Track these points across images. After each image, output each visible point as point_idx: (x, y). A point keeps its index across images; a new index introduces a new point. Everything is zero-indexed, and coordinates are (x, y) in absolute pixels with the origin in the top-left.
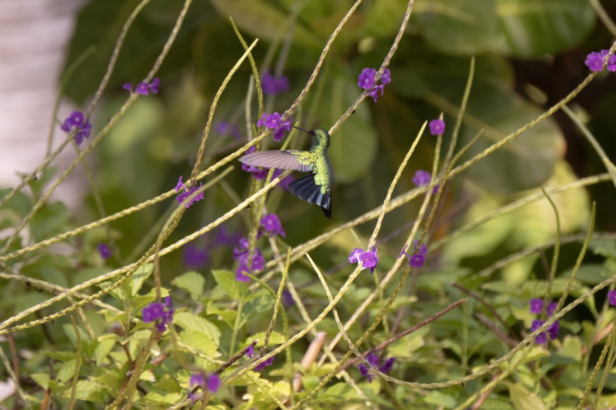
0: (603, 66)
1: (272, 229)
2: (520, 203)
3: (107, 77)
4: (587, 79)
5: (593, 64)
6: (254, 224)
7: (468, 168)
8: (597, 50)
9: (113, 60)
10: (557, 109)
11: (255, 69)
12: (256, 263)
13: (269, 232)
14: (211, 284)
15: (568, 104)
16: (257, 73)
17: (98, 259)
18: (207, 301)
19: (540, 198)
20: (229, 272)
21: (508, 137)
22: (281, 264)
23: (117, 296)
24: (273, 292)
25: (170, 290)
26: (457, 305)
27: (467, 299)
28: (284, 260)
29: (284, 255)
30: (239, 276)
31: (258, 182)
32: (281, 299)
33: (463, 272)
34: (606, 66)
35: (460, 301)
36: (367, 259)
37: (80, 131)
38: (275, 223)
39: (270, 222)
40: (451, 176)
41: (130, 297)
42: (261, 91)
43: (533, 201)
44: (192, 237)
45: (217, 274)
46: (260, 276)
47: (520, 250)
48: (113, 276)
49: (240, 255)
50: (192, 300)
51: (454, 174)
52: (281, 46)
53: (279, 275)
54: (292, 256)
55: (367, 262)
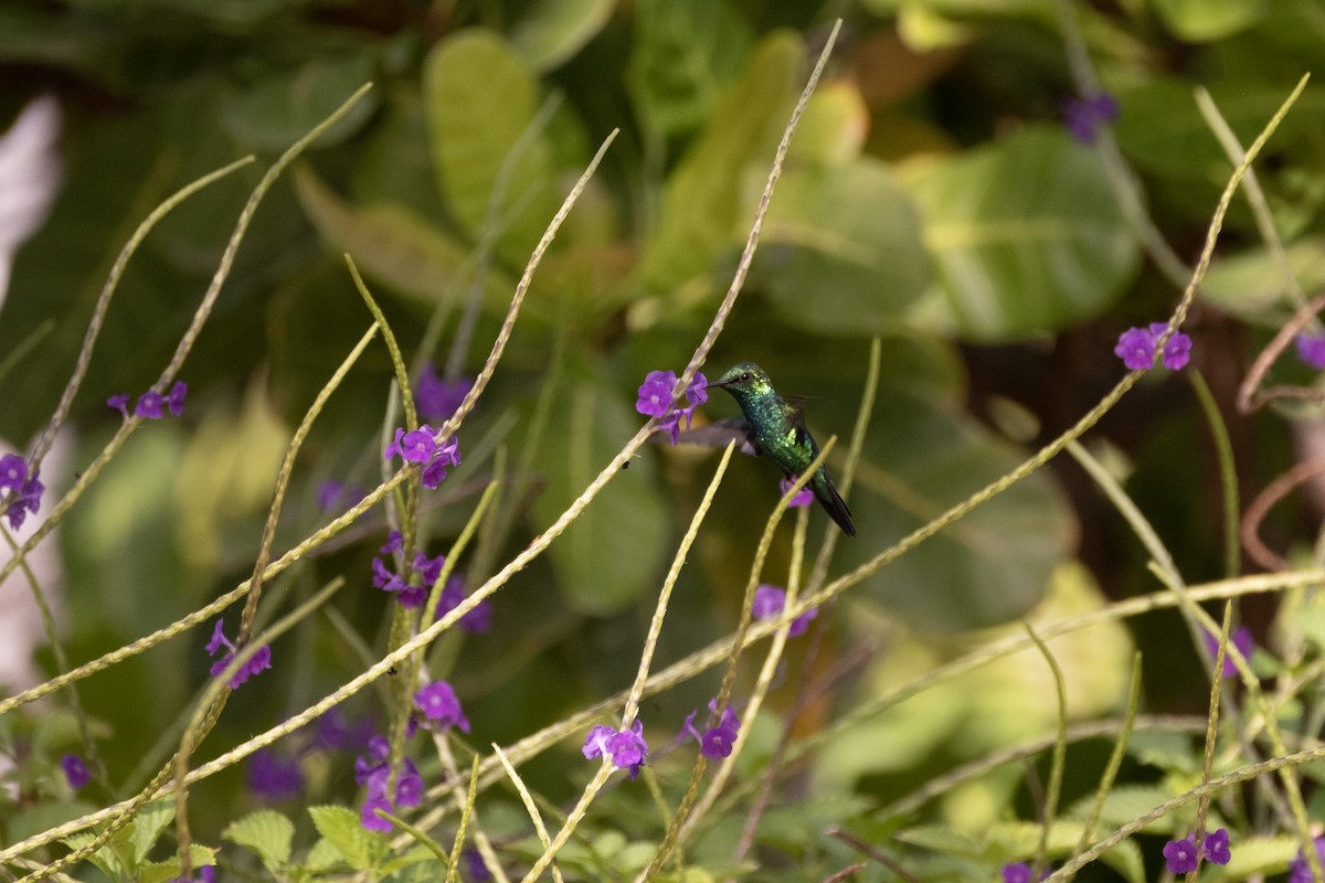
0: (1155, 358)
1: (439, 716)
2: (980, 657)
3: (76, 381)
4: (1119, 387)
5: (1132, 354)
6: (401, 703)
7: (866, 580)
8: (1142, 323)
9: (89, 344)
10: (1057, 452)
11: (400, 368)
12: (405, 789)
13: (431, 721)
14: (306, 837)
15: (1083, 439)
16: (405, 375)
17: (62, 785)
18: (300, 872)
19: (1023, 645)
20: (346, 810)
21: (952, 513)
22: (460, 792)
23: (104, 864)
24: (443, 852)
25: (218, 850)
26: (843, 877)
27: (864, 865)
28: (466, 784)
29: (466, 773)
30: (369, 819)
31: (409, 613)
32: (458, 867)
33: (857, 805)
34: (1160, 357)
35: (849, 869)
36: (623, 747)
37: (19, 499)
38: (446, 701)
39: (436, 701)
40: (831, 597)
41: (132, 865)
42: (415, 415)
43: (1007, 653)
44: (267, 738)
45: (320, 815)
46: (414, 818)
47: (981, 755)
48: (97, 822)
49: (371, 773)
50: (268, 871)
51: (835, 591)
52: (456, 316)
53: (456, 815)
54: (480, 777)
55: (621, 754)
